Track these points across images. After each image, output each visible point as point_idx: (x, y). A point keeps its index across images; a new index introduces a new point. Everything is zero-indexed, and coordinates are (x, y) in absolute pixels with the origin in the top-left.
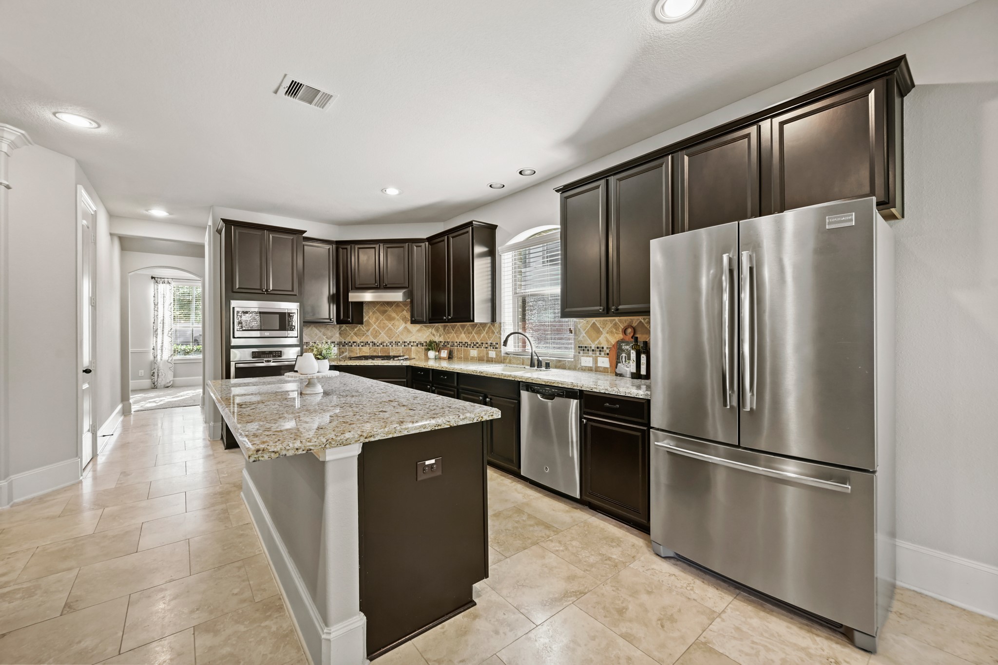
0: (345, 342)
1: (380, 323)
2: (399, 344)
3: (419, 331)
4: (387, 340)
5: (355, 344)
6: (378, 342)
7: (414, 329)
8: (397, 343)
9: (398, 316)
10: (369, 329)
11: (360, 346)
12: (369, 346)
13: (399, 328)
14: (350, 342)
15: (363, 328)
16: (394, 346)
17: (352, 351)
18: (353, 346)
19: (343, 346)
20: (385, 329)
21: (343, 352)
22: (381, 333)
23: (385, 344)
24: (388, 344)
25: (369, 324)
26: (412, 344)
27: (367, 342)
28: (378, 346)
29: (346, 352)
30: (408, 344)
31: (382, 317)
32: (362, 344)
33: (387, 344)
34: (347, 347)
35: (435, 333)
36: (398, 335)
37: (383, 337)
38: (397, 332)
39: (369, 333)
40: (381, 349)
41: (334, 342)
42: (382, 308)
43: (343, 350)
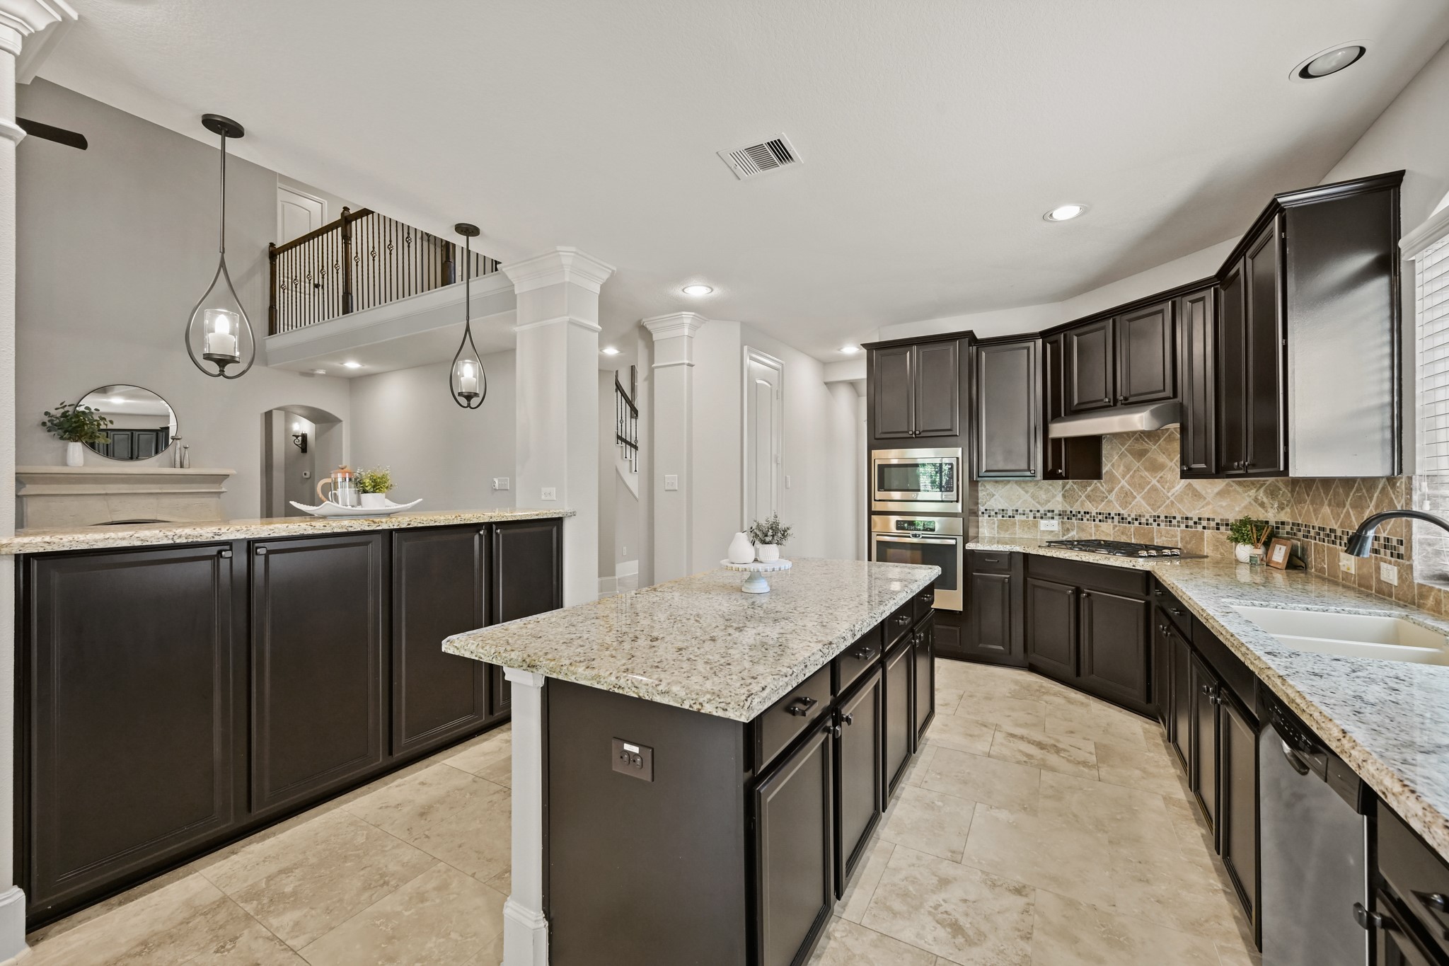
0: (1071, 512)
1: (1132, 477)
2: (1174, 522)
3: (1221, 494)
4: (1148, 512)
5: (1088, 516)
6: (1129, 515)
7: (1209, 491)
8: (1169, 520)
9: (1172, 460)
10: (1113, 489)
11: (1097, 520)
12: (1113, 522)
13: (1173, 487)
14: (1079, 512)
15: (1102, 486)
16: (1162, 525)
17: (1083, 530)
18: (1085, 519)
19: (1068, 519)
20: (1143, 489)
21: (1068, 530)
22: (1135, 497)
23: (1143, 520)
24: (1151, 521)
25: (1113, 479)
26: (1204, 523)
27: (1109, 514)
28: (1129, 523)
29: (1072, 530)
30: (1195, 523)
31: (1136, 465)
32: (1100, 517)
33: (1147, 520)
34: (1075, 522)
35: (1265, 500)
36: (1172, 502)
37: (1140, 505)
38: (1170, 494)
39: (1112, 497)
40: (1136, 529)
41: (1053, 511)
42: (1138, 446)
43: (1068, 526)
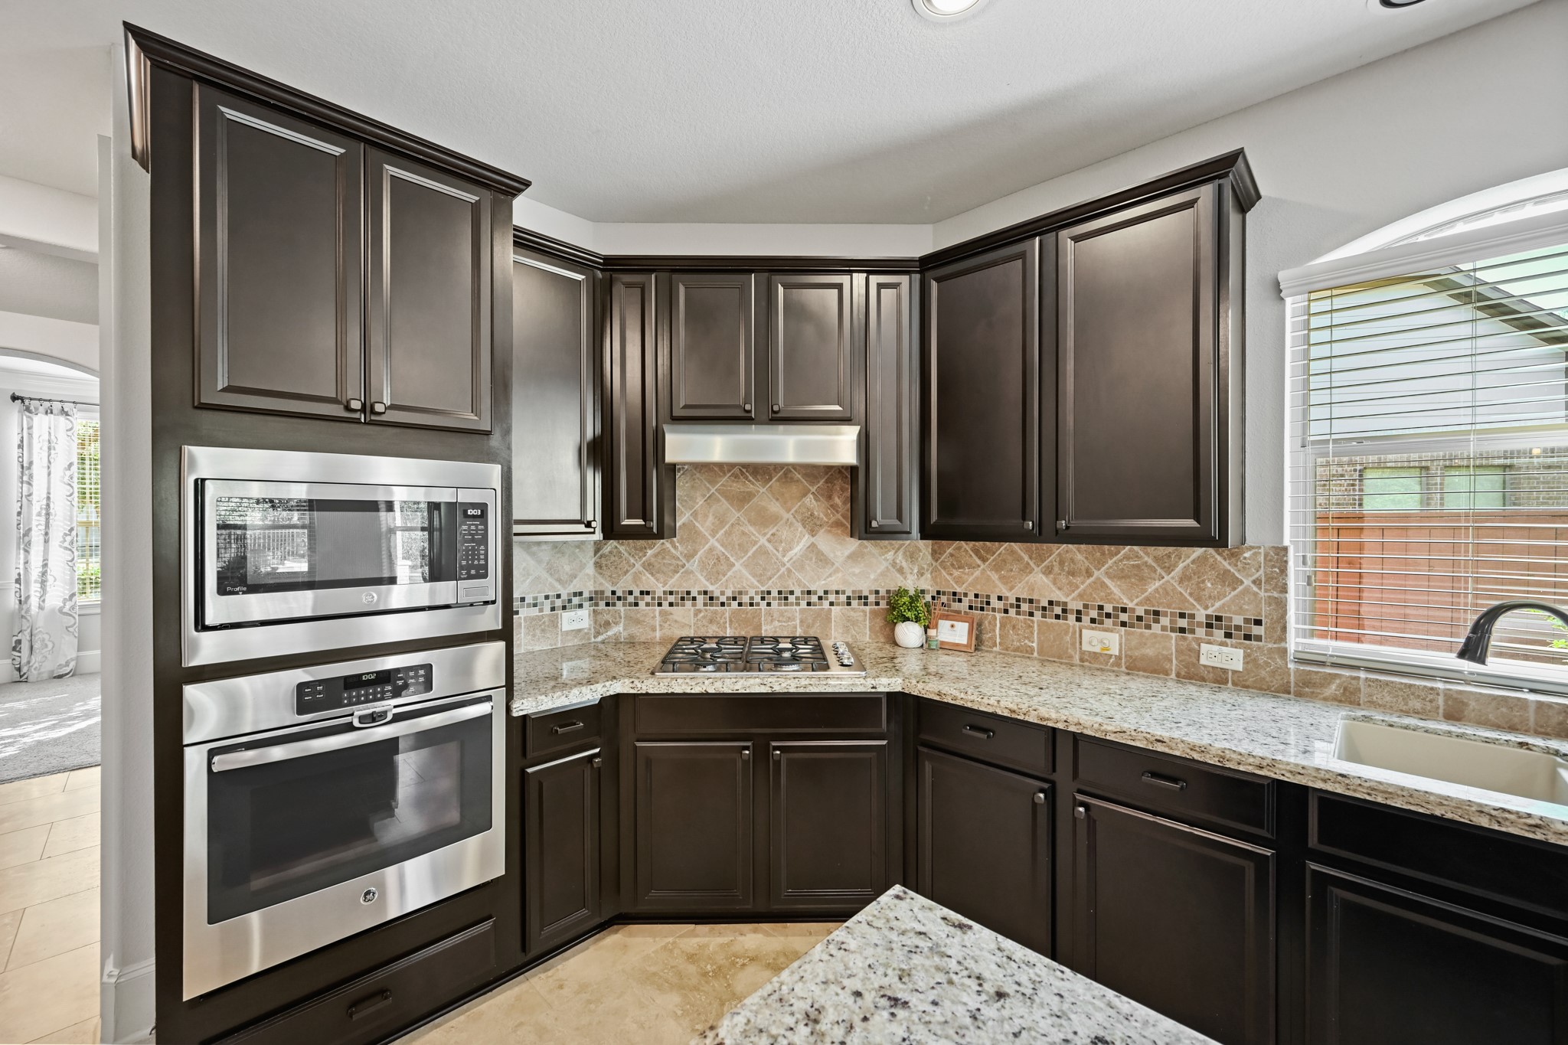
0: (613, 593)
1: (728, 534)
2: (792, 599)
3: (853, 557)
4: (753, 587)
5: (648, 598)
6: (723, 593)
7: (839, 553)
8: (784, 596)
9: (788, 511)
10: (695, 552)
11: (665, 604)
12: (694, 605)
13: (791, 549)
14: (631, 593)
15: (675, 547)
16: (775, 604)
17: (638, 622)
18: (642, 604)
19: (608, 604)
20: (747, 552)
21: (607, 624)
22: (734, 565)
23: (746, 599)
24: (757, 599)
25: (694, 536)
26: (832, 597)
27: (688, 593)
28: (723, 604)
29: (616, 623)
30: (820, 598)
31: (734, 515)
32: (671, 599)
33: (752, 598)
34: (622, 609)
35: (904, 564)
36: (789, 571)
37: (741, 577)
38: (786, 559)
39: (694, 565)
40: (734, 613)
41: (581, 594)
42: (737, 487)
43: (607, 617)
